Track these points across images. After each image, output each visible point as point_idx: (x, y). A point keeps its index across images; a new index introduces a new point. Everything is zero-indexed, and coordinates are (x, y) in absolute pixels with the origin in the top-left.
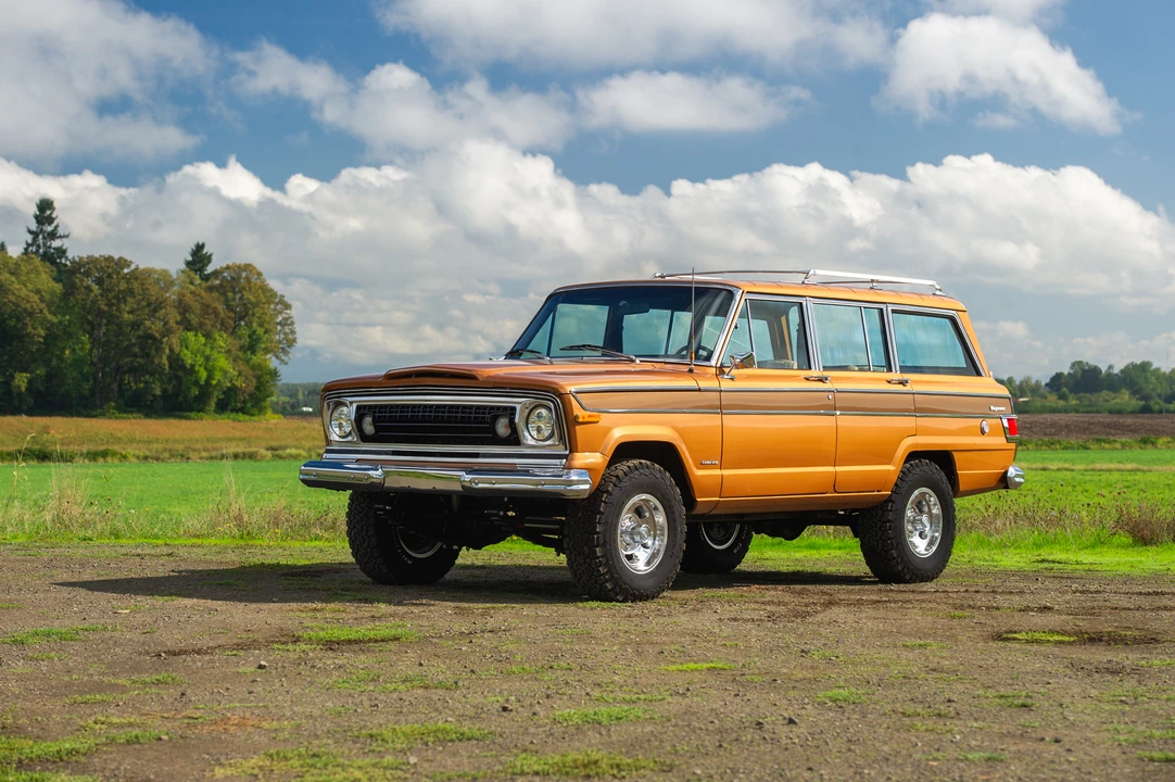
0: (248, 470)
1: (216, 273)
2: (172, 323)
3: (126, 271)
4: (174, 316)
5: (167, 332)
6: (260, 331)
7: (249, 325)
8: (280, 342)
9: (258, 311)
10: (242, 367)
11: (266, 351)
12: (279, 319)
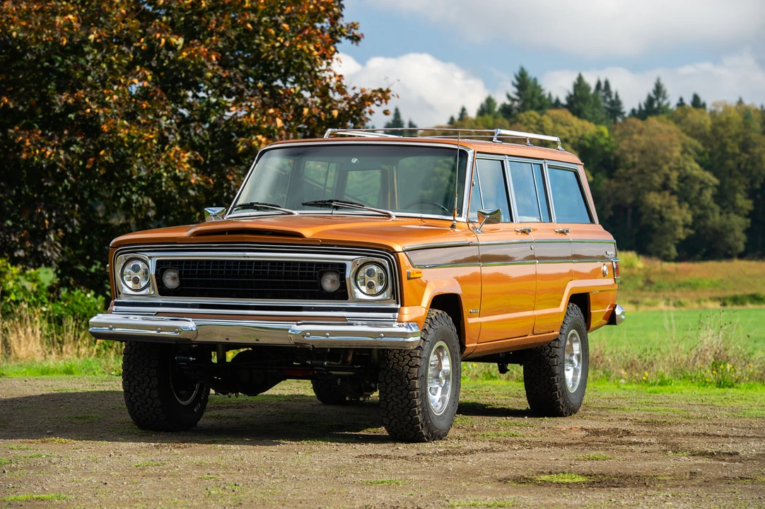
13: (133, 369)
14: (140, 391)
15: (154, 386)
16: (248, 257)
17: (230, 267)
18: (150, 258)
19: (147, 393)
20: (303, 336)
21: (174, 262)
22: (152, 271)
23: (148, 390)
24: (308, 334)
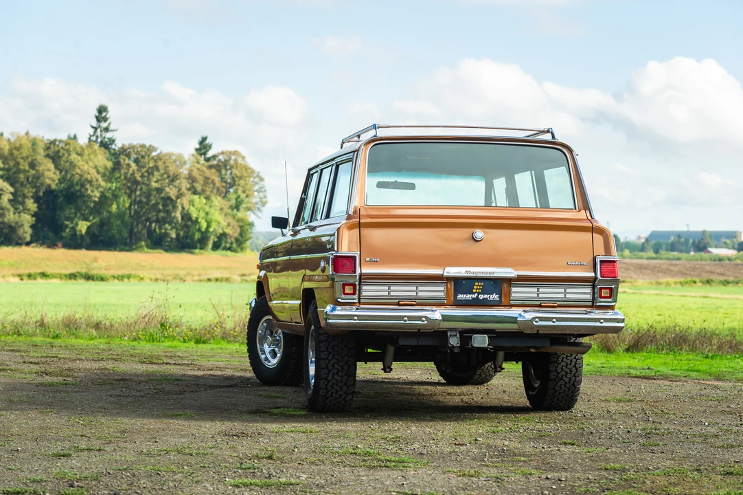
1: (214, 157)
2: (184, 189)
3: (154, 154)
4: (185, 185)
5: (180, 195)
6: (243, 196)
7: (236, 192)
8: (256, 203)
9: (242, 182)
10: (230, 220)
11: (248, 209)
12: (256, 188)
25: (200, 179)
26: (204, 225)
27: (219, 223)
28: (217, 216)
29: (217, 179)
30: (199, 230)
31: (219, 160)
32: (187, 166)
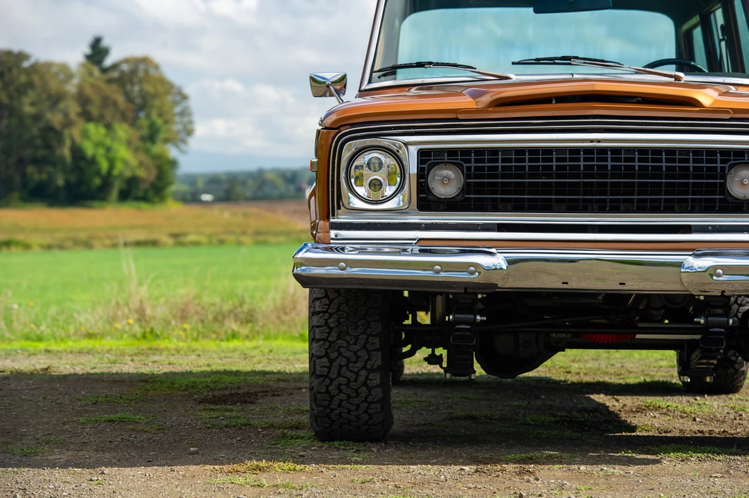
0: (151, 257)
1: (115, 66)
2: (73, 116)
3: (26, 64)
4: (73, 108)
5: (68, 123)
6: (159, 122)
7: (148, 116)
8: (178, 132)
9: (157, 102)
10: (143, 157)
11: (166, 141)
12: (177, 109)
13: (338, 338)
14: (349, 375)
15: (375, 367)
16: (599, 141)
17: (564, 160)
18: (406, 144)
19: (361, 379)
20: (712, 276)
21: (452, 153)
22: (413, 168)
23: (363, 373)
24: (720, 271)
25: (96, 99)
26: (104, 165)
27: (125, 163)
28: (123, 152)
29: (121, 99)
30: (98, 173)
31: (123, 72)
32: (75, 81)
